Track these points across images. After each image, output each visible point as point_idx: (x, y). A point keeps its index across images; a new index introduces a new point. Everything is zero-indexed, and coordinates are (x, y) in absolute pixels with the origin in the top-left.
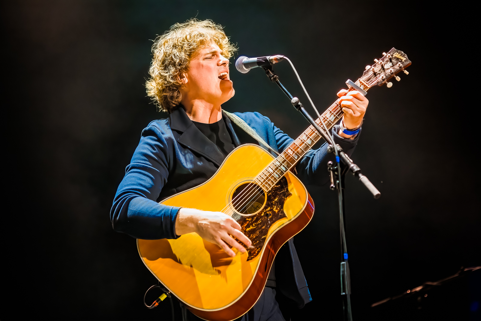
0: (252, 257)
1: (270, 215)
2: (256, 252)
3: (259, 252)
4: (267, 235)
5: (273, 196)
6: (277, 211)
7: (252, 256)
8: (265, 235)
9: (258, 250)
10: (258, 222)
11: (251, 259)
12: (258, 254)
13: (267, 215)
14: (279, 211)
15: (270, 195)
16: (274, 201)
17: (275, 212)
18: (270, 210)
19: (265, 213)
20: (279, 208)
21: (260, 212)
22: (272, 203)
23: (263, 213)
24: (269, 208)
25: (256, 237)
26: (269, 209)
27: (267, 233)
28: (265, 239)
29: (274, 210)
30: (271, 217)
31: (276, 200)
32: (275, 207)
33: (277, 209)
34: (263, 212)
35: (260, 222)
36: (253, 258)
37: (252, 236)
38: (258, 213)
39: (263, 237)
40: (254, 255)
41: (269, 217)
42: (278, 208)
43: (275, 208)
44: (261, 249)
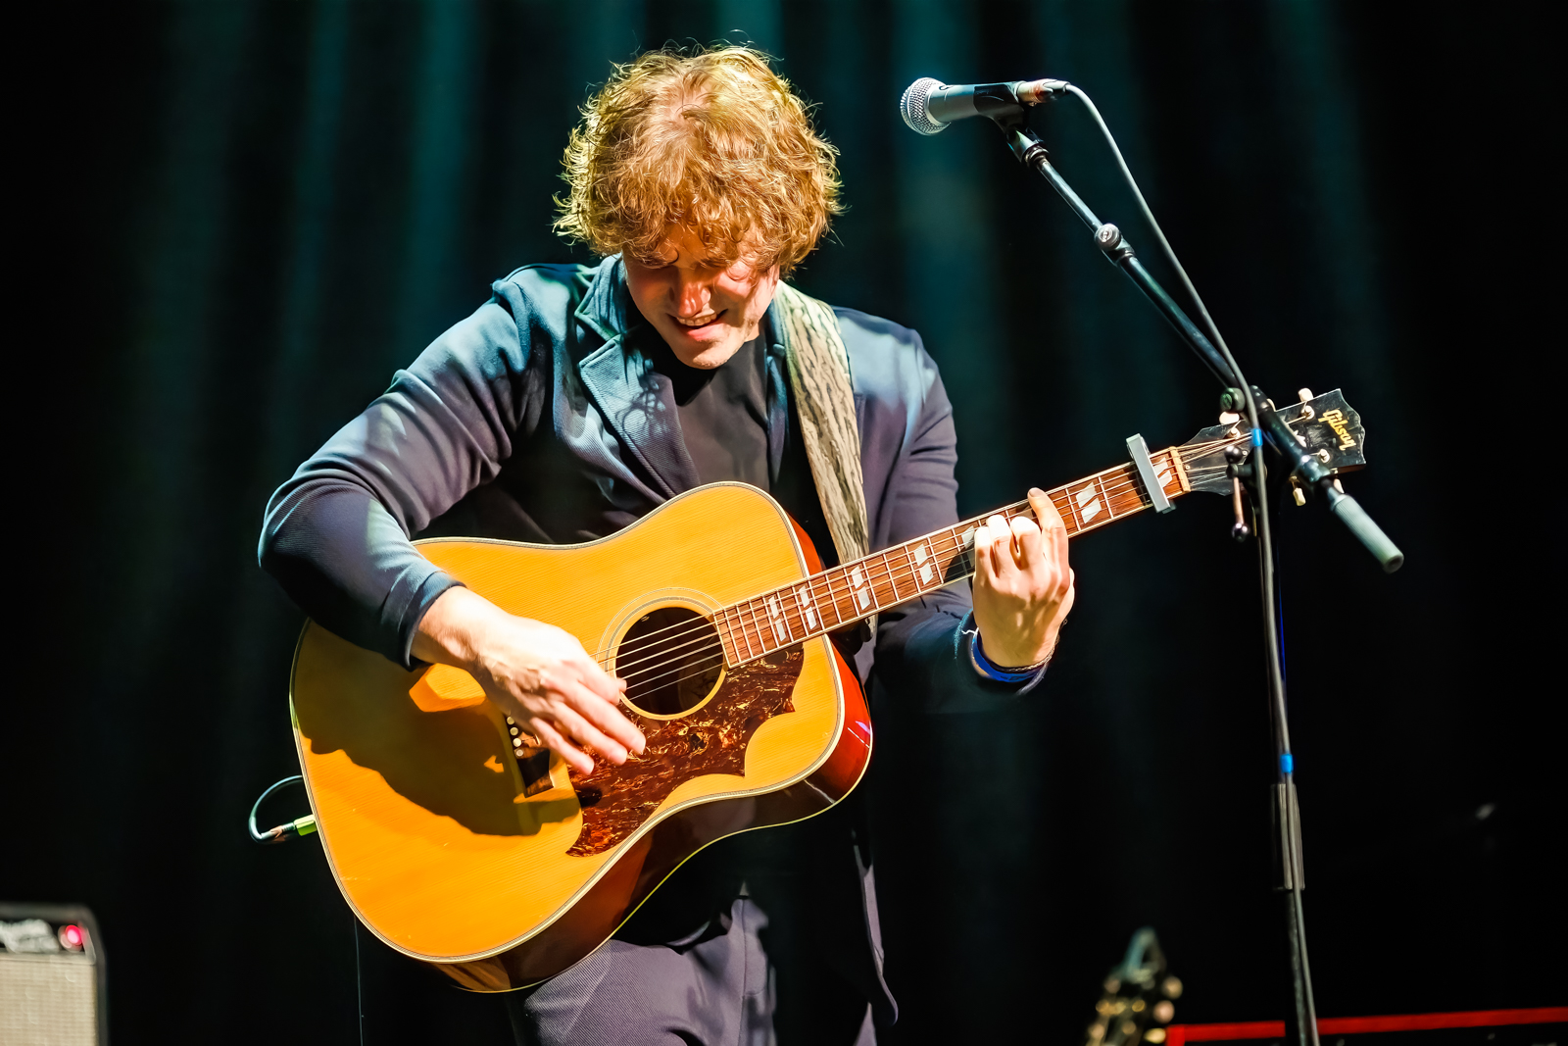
0: (588, 847)
1: (702, 745)
2: (606, 840)
3: (612, 843)
4: (661, 803)
5: (741, 690)
6: (726, 742)
7: (589, 845)
8: (654, 801)
9: (613, 836)
10: (658, 749)
11: (581, 854)
12: (607, 847)
13: (694, 741)
14: (731, 747)
15: (734, 684)
16: (735, 706)
17: (720, 742)
18: (709, 730)
19: (690, 730)
20: (737, 735)
21: (680, 720)
22: (728, 711)
23: (686, 728)
24: (712, 721)
25: (631, 793)
26: (708, 724)
27: (664, 798)
28: (650, 811)
29: (720, 734)
30: (700, 751)
31: (742, 707)
32: (729, 727)
33: (729, 736)
34: (688, 725)
35: (663, 750)
36: (589, 852)
37: (621, 782)
38: (671, 721)
39: (647, 803)
40: (596, 845)
41: (696, 748)
42: (735, 737)
43: (726, 732)
44: (622, 838)
